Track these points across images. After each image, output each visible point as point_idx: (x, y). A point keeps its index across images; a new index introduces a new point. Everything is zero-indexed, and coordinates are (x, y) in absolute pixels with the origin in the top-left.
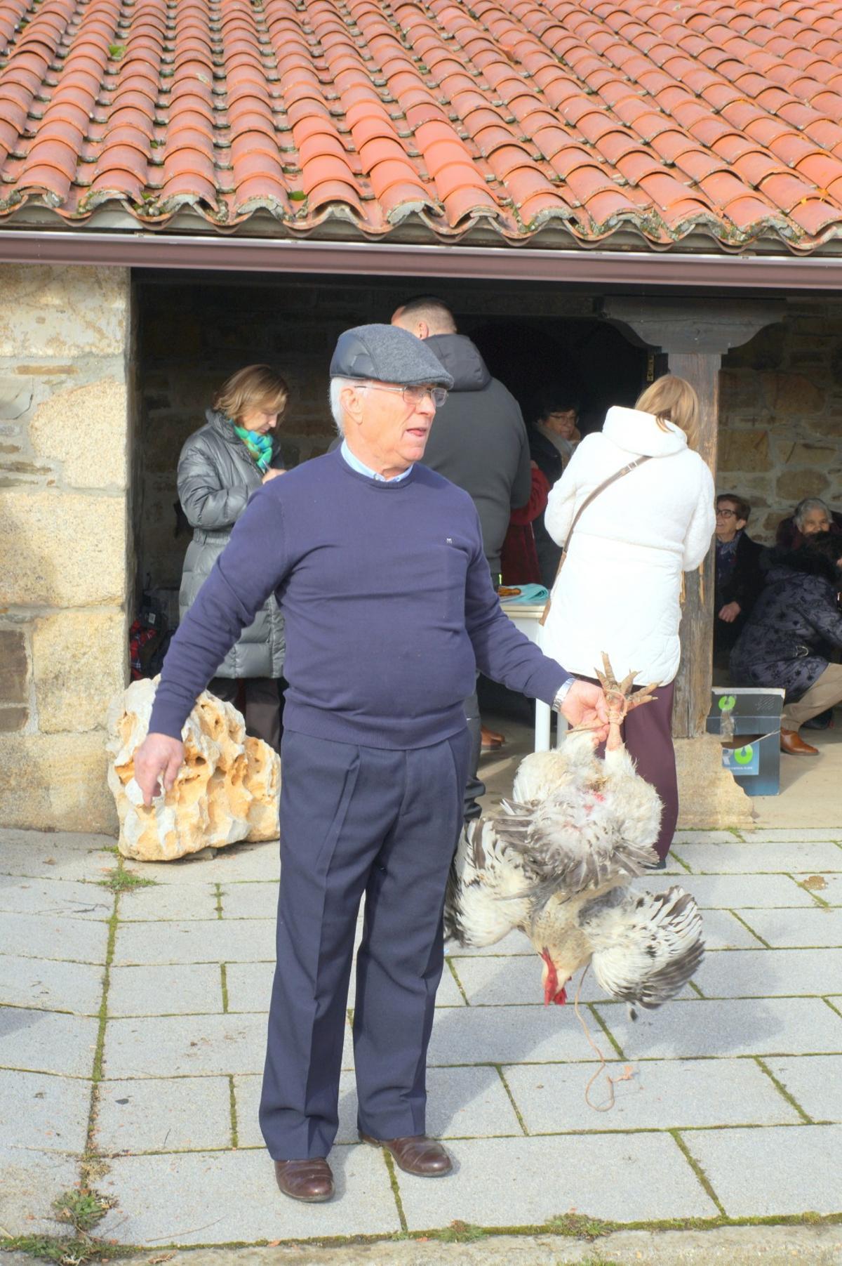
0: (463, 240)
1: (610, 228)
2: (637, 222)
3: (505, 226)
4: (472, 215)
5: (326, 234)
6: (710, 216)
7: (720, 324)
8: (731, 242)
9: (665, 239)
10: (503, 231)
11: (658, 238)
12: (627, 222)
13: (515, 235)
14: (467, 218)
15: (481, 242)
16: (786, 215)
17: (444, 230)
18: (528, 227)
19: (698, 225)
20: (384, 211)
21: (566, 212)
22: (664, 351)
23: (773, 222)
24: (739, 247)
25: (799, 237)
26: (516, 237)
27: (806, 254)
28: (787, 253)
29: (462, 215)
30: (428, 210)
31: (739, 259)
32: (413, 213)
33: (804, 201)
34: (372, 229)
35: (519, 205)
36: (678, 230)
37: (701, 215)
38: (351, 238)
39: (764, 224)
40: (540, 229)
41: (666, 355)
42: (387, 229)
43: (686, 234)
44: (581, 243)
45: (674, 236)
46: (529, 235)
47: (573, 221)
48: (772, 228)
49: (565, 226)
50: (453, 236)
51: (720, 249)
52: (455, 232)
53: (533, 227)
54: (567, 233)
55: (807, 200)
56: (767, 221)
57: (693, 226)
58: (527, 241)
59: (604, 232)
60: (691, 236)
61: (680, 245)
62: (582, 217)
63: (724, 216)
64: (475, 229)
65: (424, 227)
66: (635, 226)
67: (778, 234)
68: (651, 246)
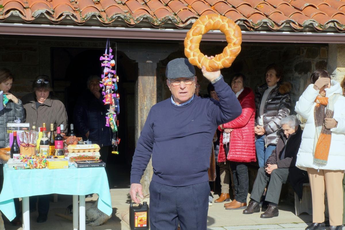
0: (61, 23)
1: (113, 19)
2: (123, 17)
3: (76, 18)
4: (63, 14)
5: (11, 21)
6: (148, 15)
8: (156, 24)
9: (132, 23)
10: (75, 20)
11: (130, 23)
12: (119, 17)
14: (62, 15)
15: (68, 24)
16: (176, 15)
17: (53, 20)
18: (84, 19)
19: (144, 18)
20: (32, 13)
21: (97, 13)
22: (137, 62)
23: (170, 18)
24: (158, 26)
25: (179, 23)
26: (80, 22)
27: (182, 28)
28: (175, 28)
29: (60, 14)
30: (48, 13)
31: (159, 30)
32: (42, 14)
33: (182, 10)
34: (27, 19)
35: (81, 11)
36: (137, 20)
37: (145, 15)
38: (20, 22)
39: (167, 18)
40: (88, 19)
41: (137, 63)
42: (33, 19)
43: (140, 21)
44: (103, 24)
45: (136, 22)
46: (84, 21)
47: (100, 17)
48: (170, 20)
49: (97, 18)
50: (57, 22)
51: (152, 26)
52: (58, 20)
53: (86, 19)
54: (98, 20)
55: (183, 9)
56: (167, 17)
57: (142, 19)
58: (84, 24)
59: (111, 20)
60: (142, 22)
61: (139, 25)
62: (104, 15)
63: (154, 15)
64: (65, 19)
65: (46, 18)
66: (122, 18)
67: (172, 22)
68: (128, 25)
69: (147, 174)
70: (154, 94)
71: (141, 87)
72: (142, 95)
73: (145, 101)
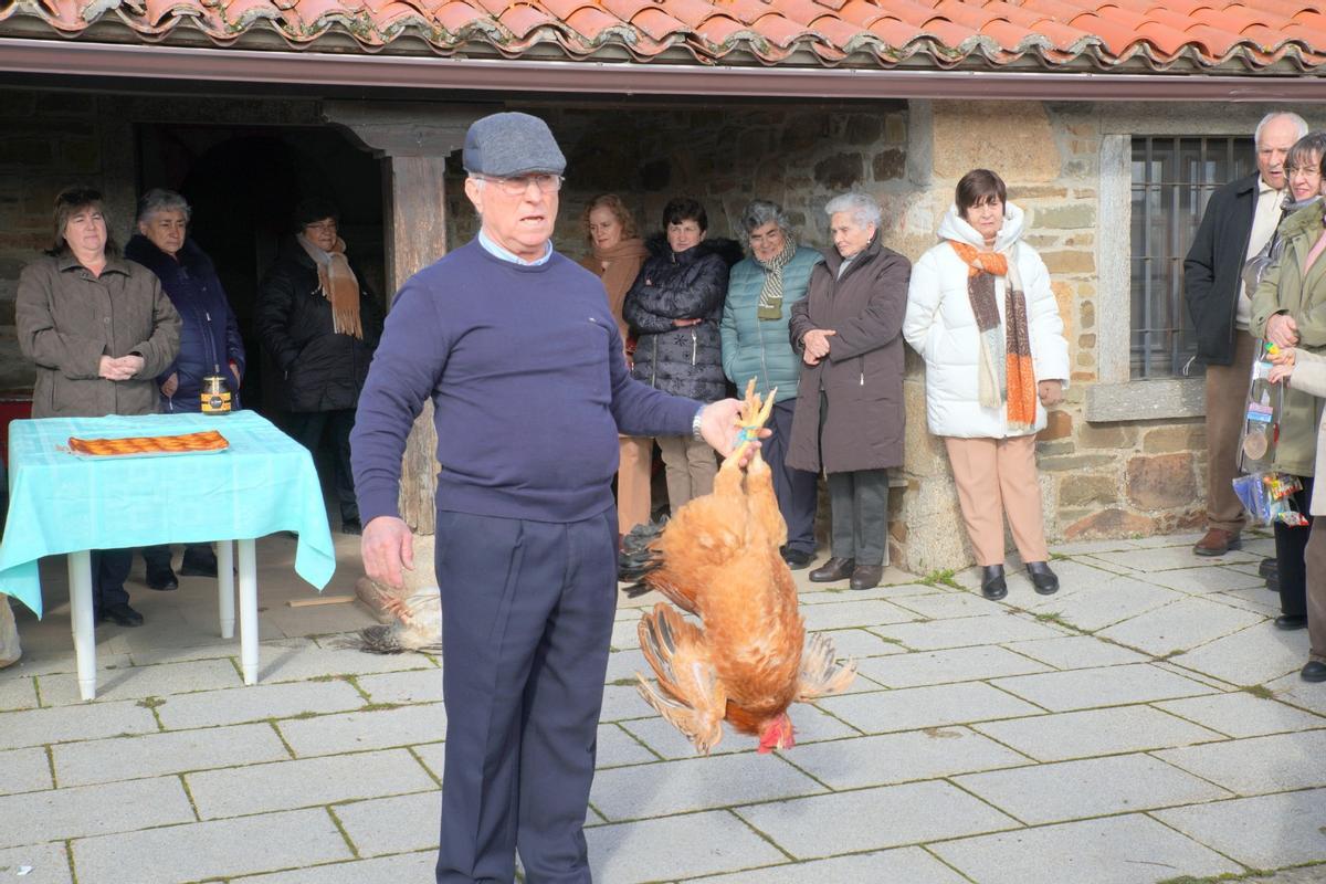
0: (166, 40)
1: (320, 29)
2: (347, 23)
3: (211, 26)
4: (173, 14)
5: (14, 30)
6: (418, 18)
7: (442, 127)
8: (441, 44)
9: (376, 41)
10: (208, 31)
11: (369, 39)
12: (336, 23)
13: (221, 34)
14: (167, 17)
15: (185, 42)
16: (496, 19)
17: (145, 29)
18: (234, 27)
19: (408, 27)
20: (78, 8)
21: (273, 12)
22: (387, 154)
23: (481, 25)
24: (450, 50)
25: (507, 41)
26: (222, 37)
27: (515, 57)
28: (497, 56)
29: (162, 13)
30: (127, 8)
31: (451, 61)
32: (110, 11)
33: (512, 6)
34: (65, 27)
35: (225, 5)
36: (388, 32)
37: (410, 18)
38: (44, 35)
39: (473, 27)
40: (247, 29)
41: (391, 158)
42: (82, 26)
43: (396, 36)
44: (292, 44)
45: (384, 37)
46: (236, 35)
47: (281, 22)
48: (480, 30)
49: (272, 26)
50: (155, 35)
51: (431, 51)
52: (157, 31)
53: (240, 27)
54: (276, 34)
55: (516, 4)
56: (475, 24)
57: (403, 28)
58: (234, 42)
59: (315, 33)
60: (402, 38)
61: (392, 47)
62: (288, 16)
63: (436, 19)
64: (178, 29)
65: (123, 25)
66: (345, 28)
67: (487, 38)
68: (363, 47)
69: (427, 470)
70: (439, 246)
71: (403, 227)
72: (406, 249)
73: (414, 266)
